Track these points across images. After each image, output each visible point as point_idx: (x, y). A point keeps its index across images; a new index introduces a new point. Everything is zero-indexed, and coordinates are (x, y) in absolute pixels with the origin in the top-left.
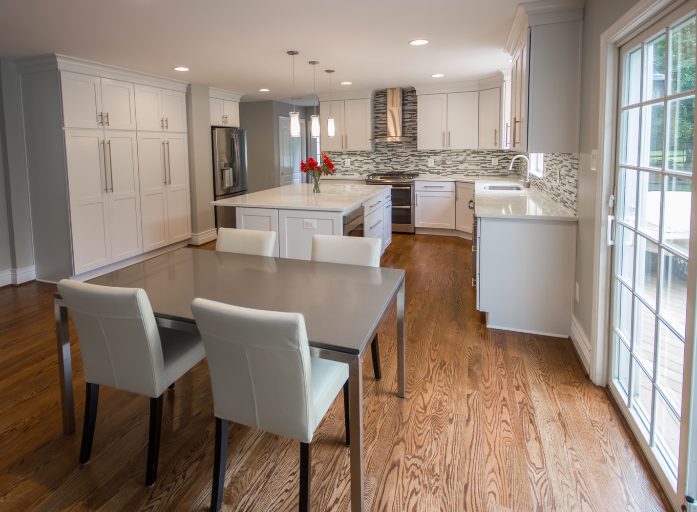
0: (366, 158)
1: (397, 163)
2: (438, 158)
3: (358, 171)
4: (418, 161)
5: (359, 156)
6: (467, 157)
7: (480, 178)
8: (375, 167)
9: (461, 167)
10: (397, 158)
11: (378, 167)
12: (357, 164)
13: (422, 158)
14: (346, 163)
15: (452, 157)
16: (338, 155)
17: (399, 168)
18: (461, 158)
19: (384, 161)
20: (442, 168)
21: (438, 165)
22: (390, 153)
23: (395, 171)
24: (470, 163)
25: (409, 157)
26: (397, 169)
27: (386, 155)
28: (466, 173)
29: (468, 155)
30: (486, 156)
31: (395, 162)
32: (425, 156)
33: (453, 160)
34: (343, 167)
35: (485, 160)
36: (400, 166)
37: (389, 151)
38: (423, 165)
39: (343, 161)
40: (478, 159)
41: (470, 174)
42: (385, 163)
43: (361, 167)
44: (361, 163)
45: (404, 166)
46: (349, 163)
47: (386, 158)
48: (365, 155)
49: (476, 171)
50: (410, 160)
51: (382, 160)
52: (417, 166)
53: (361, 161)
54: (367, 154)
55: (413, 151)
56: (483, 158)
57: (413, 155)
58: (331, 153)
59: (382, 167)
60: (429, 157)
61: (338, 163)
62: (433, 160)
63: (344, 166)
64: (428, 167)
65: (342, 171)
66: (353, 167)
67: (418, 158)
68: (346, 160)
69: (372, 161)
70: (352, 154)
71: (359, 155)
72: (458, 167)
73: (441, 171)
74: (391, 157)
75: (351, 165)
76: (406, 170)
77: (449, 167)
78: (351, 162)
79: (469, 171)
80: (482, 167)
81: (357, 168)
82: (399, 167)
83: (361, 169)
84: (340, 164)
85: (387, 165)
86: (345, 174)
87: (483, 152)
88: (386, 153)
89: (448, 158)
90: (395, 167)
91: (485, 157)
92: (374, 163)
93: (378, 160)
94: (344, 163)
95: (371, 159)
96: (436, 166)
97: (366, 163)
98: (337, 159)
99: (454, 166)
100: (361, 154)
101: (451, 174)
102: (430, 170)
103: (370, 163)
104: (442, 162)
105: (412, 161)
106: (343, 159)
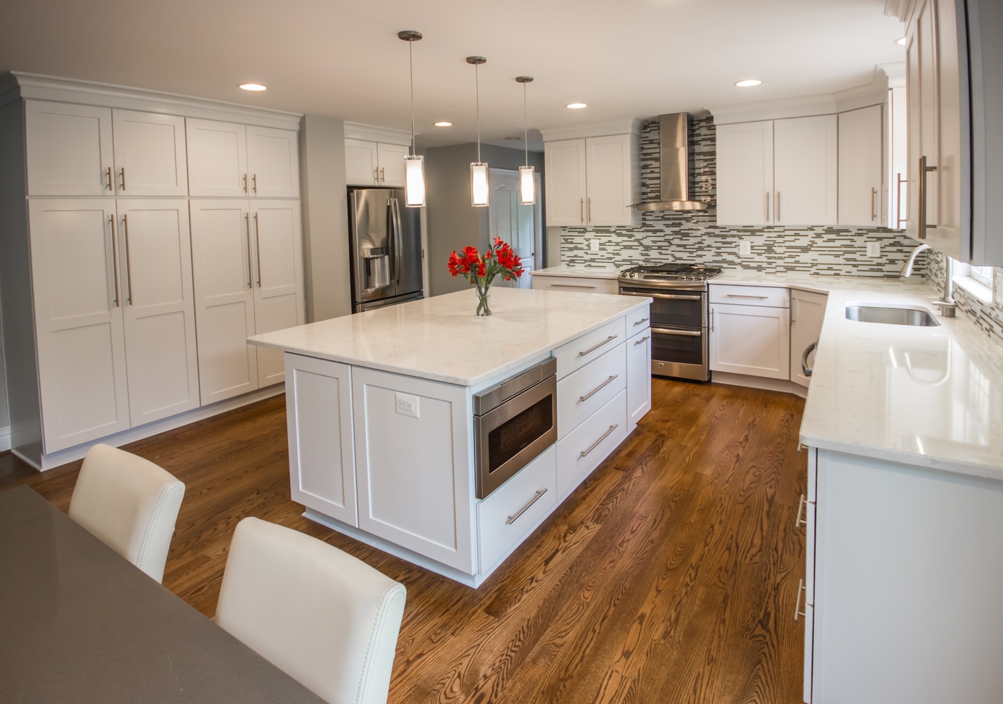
0: (626, 238)
1: (682, 249)
2: (760, 240)
3: (613, 260)
4: (720, 245)
5: (613, 235)
6: (816, 240)
7: (842, 280)
8: (642, 255)
9: (805, 258)
10: (681, 239)
11: (647, 255)
12: (610, 249)
13: (728, 240)
14: (592, 245)
15: (787, 238)
16: (579, 232)
17: (685, 257)
18: (803, 242)
19: (659, 244)
20: (766, 260)
21: (760, 254)
22: (668, 231)
23: (677, 262)
24: (821, 250)
25: (704, 237)
26: (681, 259)
27: (662, 234)
28: (813, 270)
29: (819, 236)
30: (855, 238)
31: (678, 246)
32: (733, 236)
33: (787, 244)
34: (587, 253)
35: (852, 246)
36: (688, 254)
37: (667, 226)
38: (730, 253)
39: (587, 243)
40: (838, 243)
41: (821, 272)
42: (660, 248)
43: (618, 254)
44: (618, 248)
45: (695, 254)
46: (598, 247)
47: (662, 239)
48: (624, 232)
49: (835, 267)
50: (706, 243)
51: (654, 242)
52: (718, 254)
53: (617, 244)
54: (628, 231)
55: (710, 227)
56: (848, 243)
57: (709, 234)
58: (568, 230)
59: (654, 254)
60: (741, 239)
61: (579, 246)
62: (749, 245)
63: (589, 252)
64: (739, 257)
65: (586, 261)
66: (603, 253)
67: (719, 239)
68: (592, 241)
69: (636, 243)
70: (602, 231)
71: (614, 232)
72: (797, 259)
73: (764, 265)
74: (671, 237)
75: (600, 249)
76: (698, 260)
77: (780, 258)
78: (600, 244)
79: (819, 267)
80: (847, 260)
81: (611, 256)
82: (685, 255)
83: (617, 258)
84: (582, 249)
85: (664, 252)
86: (590, 266)
87: (847, 231)
88: (661, 231)
89: (778, 240)
90: (677, 255)
91: (852, 240)
92: (641, 248)
93: (647, 242)
94: (588, 246)
95: (635, 240)
96: (755, 256)
97: (625, 247)
98: (577, 240)
99: (790, 257)
100: (617, 231)
101: (785, 270)
102: (743, 263)
103: (633, 247)
104: (766, 248)
105: (709, 246)
106: (587, 240)
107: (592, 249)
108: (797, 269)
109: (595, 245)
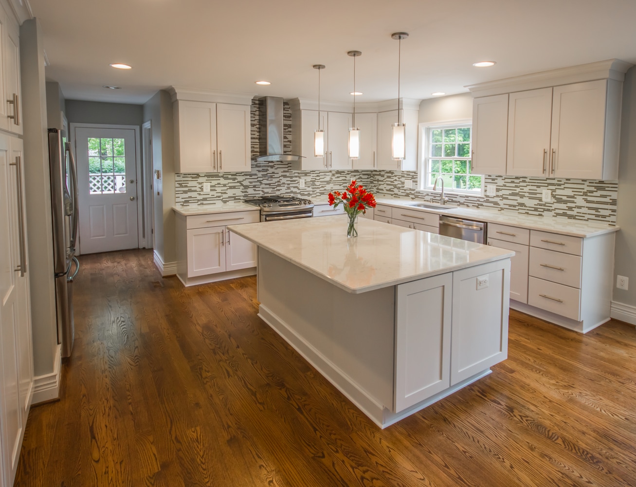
0: (231, 181)
1: (268, 186)
2: (309, 179)
3: (221, 198)
4: (289, 182)
5: (221, 179)
6: (333, 177)
8: (243, 192)
9: (328, 187)
10: (267, 179)
11: (246, 192)
12: (219, 190)
13: (294, 179)
14: (204, 188)
15: (321, 177)
16: (193, 178)
17: (269, 192)
18: (328, 179)
19: (254, 184)
20: (312, 190)
21: (309, 187)
22: (260, 174)
23: (266, 195)
24: (335, 183)
25: (281, 178)
26: (268, 193)
27: (256, 177)
29: (333, 175)
30: (347, 176)
31: (266, 184)
32: (296, 177)
33: (321, 180)
34: (200, 194)
35: (345, 180)
36: (271, 189)
37: (259, 171)
38: (294, 187)
39: (200, 186)
40: (341, 179)
42: (255, 186)
43: (225, 193)
44: (225, 188)
45: (276, 189)
46: (209, 188)
47: (256, 180)
48: (230, 176)
50: (282, 182)
51: (251, 182)
52: (289, 188)
53: (225, 185)
54: (232, 175)
55: (284, 172)
56: (344, 178)
57: (285, 176)
58: (182, 176)
59: (250, 191)
60: (300, 178)
61: (193, 189)
62: (304, 181)
63: (202, 193)
64: (299, 189)
65: (199, 200)
66: (214, 193)
67: (289, 179)
68: (204, 184)
69: (239, 184)
70: (212, 176)
71: (222, 177)
72: (325, 188)
73: (311, 193)
74: (261, 179)
75: (211, 190)
76: (278, 193)
77: (318, 188)
78: (211, 186)
80: (344, 187)
81: (220, 194)
82: (269, 190)
83: (225, 196)
84: (195, 191)
85: (257, 189)
86: (202, 204)
87: (344, 172)
88: (256, 175)
89: (318, 178)
90: (266, 190)
91: (346, 177)
92: (242, 187)
93: (246, 183)
94: (201, 188)
95: (238, 182)
96: (306, 188)
97: (231, 188)
98: (191, 184)
99: (322, 187)
100: (224, 176)
101: (320, 195)
102: (301, 193)
103: (236, 187)
104: (311, 183)
105: (284, 183)
106: (200, 183)
107: (205, 190)
108: (325, 193)
109: (207, 187)
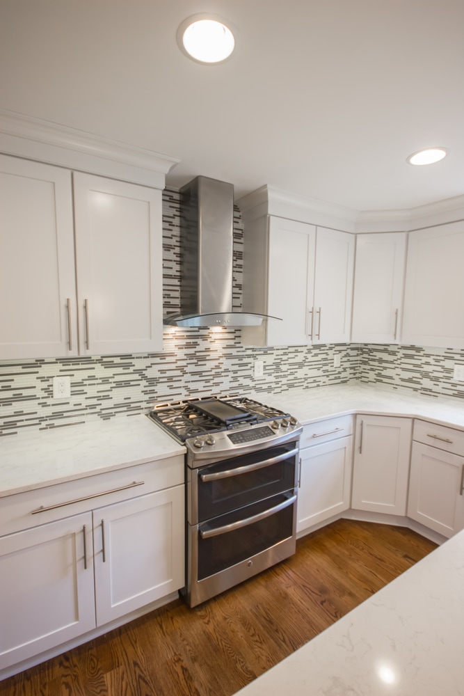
0: (120, 370)
1: (197, 378)
2: (270, 359)
3: (98, 409)
4: (236, 368)
5: (98, 366)
6: (308, 356)
7: (321, 389)
8: (145, 392)
9: (301, 373)
10: (196, 365)
11: (153, 392)
12: (92, 391)
13: (245, 360)
14: (55, 389)
15: (290, 356)
17: (200, 390)
18: (300, 358)
19: (169, 374)
20: (275, 380)
21: (270, 375)
22: (181, 354)
25: (222, 360)
26: (196, 391)
28: (305, 384)
29: (309, 351)
30: (329, 352)
31: (193, 374)
32: (249, 356)
33: (290, 361)
34: (44, 405)
35: (326, 359)
36: (204, 384)
37: (180, 348)
38: (245, 377)
39: (45, 385)
40: (320, 357)
41: (310, 385)
42: (170, 379)
43: (107, 397)
44: (107, 387)
45: (212, 382)
46: (68, 389)
47: (173, 366)
48: (117, 360)
49: (317, 379)
50: (223, 367)
51: (162, 371)
52: (235, 379)
53: (105, 381)
54: (122, 357)
56: (324, 356)
57: (229, 357)
59: (162, 390)
60: (254, 357)
61: (25, 393)
62: (262, 364)
63: (49, 401)
64: (254, 381)
65: (42, 419)
66: (79, 399)
67: (236, 361)
68: (56, 381)
69: (137, 376)
70: (75, 361)
71: (100, 361)
73: (273, 385)
75: (73, 393)
76: (215, 390)
77: (285, 376)
78: (73, 385)
79: (309, 380)
80: (324, 371)
81: (94, 401)
82: (200, 386)
84: (33, 398)
85: (175, 384)
86: (52, 426)
87: (324, 346)
89: (285, 358)
90: (192, 386)
91: (327, 354)
92: (144, 383)
93: (152, 373)
94: (49, 392)
95: (136, 371)
96: (266, 377)
97: (120, 385)
98: (19, 381)
99: (292, 374)
100: (105, 360)
101: (287, 388)
102: (257, 386)
103: (132, 383)
104: (274, 367)
105: (227, 370)
106: (43, 379)
107: (57, 395)
108: (295, 385)
109: (62, 387)
